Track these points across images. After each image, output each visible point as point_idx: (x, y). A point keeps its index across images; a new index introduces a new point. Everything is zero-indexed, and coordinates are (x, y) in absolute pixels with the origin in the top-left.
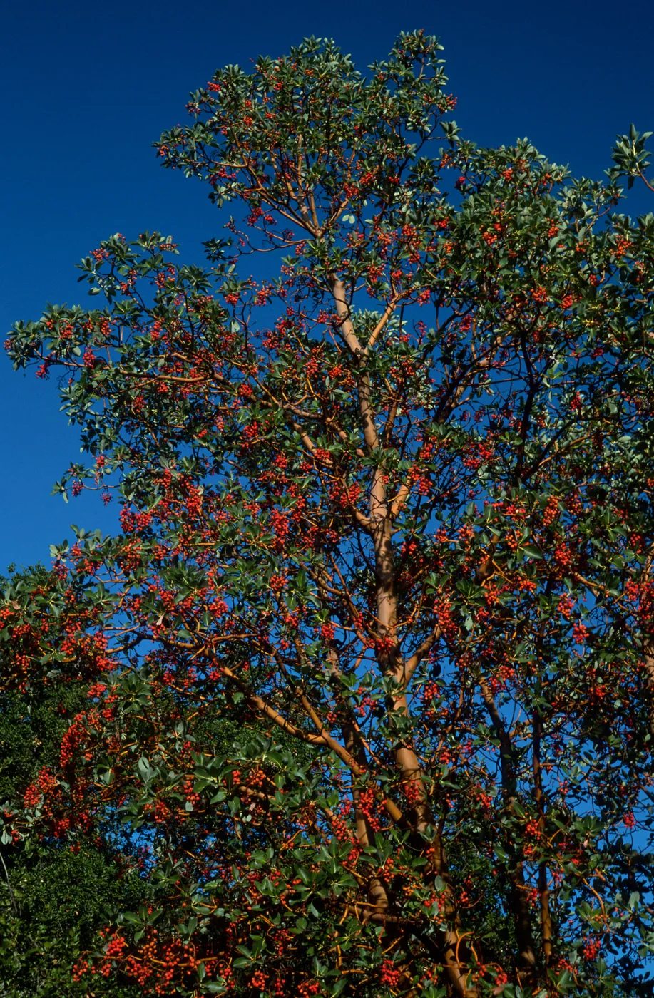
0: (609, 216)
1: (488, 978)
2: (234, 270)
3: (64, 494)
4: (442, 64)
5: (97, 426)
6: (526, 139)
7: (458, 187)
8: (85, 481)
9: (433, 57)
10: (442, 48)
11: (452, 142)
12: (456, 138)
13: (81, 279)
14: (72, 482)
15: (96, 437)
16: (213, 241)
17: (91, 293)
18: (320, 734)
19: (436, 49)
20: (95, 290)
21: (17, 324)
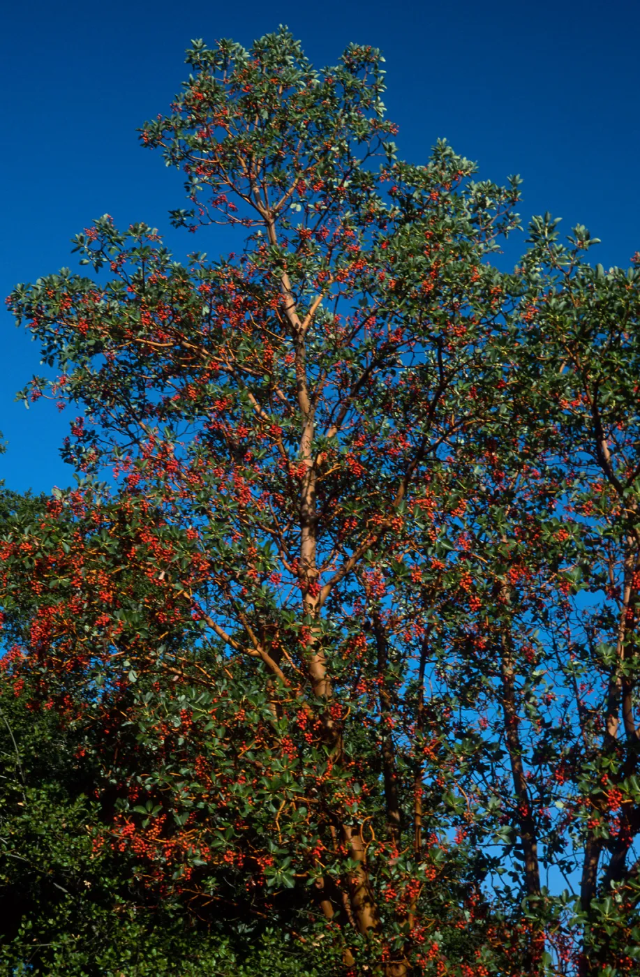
0: (507, 214)
1: (386, 853)
2: (205, 258)
3: (26, 402)
4: (383, 74)
5: (55, 342)
6: (445, 140)
7: (390, 193)
8: (44, 389)
9: (376, 67)
10: (383, 60)
11: (390, 159)
12: (394, 157)
13: (74, 251)
14: (32, 390)
15: (54, 351)
16: (178, 212)
17: (81, 263)
18: (255, 649)
19: (379, 60)
20: (86, 261)
21: (19, 286)
